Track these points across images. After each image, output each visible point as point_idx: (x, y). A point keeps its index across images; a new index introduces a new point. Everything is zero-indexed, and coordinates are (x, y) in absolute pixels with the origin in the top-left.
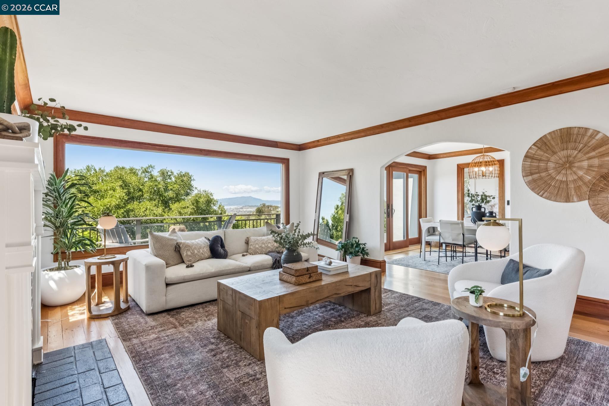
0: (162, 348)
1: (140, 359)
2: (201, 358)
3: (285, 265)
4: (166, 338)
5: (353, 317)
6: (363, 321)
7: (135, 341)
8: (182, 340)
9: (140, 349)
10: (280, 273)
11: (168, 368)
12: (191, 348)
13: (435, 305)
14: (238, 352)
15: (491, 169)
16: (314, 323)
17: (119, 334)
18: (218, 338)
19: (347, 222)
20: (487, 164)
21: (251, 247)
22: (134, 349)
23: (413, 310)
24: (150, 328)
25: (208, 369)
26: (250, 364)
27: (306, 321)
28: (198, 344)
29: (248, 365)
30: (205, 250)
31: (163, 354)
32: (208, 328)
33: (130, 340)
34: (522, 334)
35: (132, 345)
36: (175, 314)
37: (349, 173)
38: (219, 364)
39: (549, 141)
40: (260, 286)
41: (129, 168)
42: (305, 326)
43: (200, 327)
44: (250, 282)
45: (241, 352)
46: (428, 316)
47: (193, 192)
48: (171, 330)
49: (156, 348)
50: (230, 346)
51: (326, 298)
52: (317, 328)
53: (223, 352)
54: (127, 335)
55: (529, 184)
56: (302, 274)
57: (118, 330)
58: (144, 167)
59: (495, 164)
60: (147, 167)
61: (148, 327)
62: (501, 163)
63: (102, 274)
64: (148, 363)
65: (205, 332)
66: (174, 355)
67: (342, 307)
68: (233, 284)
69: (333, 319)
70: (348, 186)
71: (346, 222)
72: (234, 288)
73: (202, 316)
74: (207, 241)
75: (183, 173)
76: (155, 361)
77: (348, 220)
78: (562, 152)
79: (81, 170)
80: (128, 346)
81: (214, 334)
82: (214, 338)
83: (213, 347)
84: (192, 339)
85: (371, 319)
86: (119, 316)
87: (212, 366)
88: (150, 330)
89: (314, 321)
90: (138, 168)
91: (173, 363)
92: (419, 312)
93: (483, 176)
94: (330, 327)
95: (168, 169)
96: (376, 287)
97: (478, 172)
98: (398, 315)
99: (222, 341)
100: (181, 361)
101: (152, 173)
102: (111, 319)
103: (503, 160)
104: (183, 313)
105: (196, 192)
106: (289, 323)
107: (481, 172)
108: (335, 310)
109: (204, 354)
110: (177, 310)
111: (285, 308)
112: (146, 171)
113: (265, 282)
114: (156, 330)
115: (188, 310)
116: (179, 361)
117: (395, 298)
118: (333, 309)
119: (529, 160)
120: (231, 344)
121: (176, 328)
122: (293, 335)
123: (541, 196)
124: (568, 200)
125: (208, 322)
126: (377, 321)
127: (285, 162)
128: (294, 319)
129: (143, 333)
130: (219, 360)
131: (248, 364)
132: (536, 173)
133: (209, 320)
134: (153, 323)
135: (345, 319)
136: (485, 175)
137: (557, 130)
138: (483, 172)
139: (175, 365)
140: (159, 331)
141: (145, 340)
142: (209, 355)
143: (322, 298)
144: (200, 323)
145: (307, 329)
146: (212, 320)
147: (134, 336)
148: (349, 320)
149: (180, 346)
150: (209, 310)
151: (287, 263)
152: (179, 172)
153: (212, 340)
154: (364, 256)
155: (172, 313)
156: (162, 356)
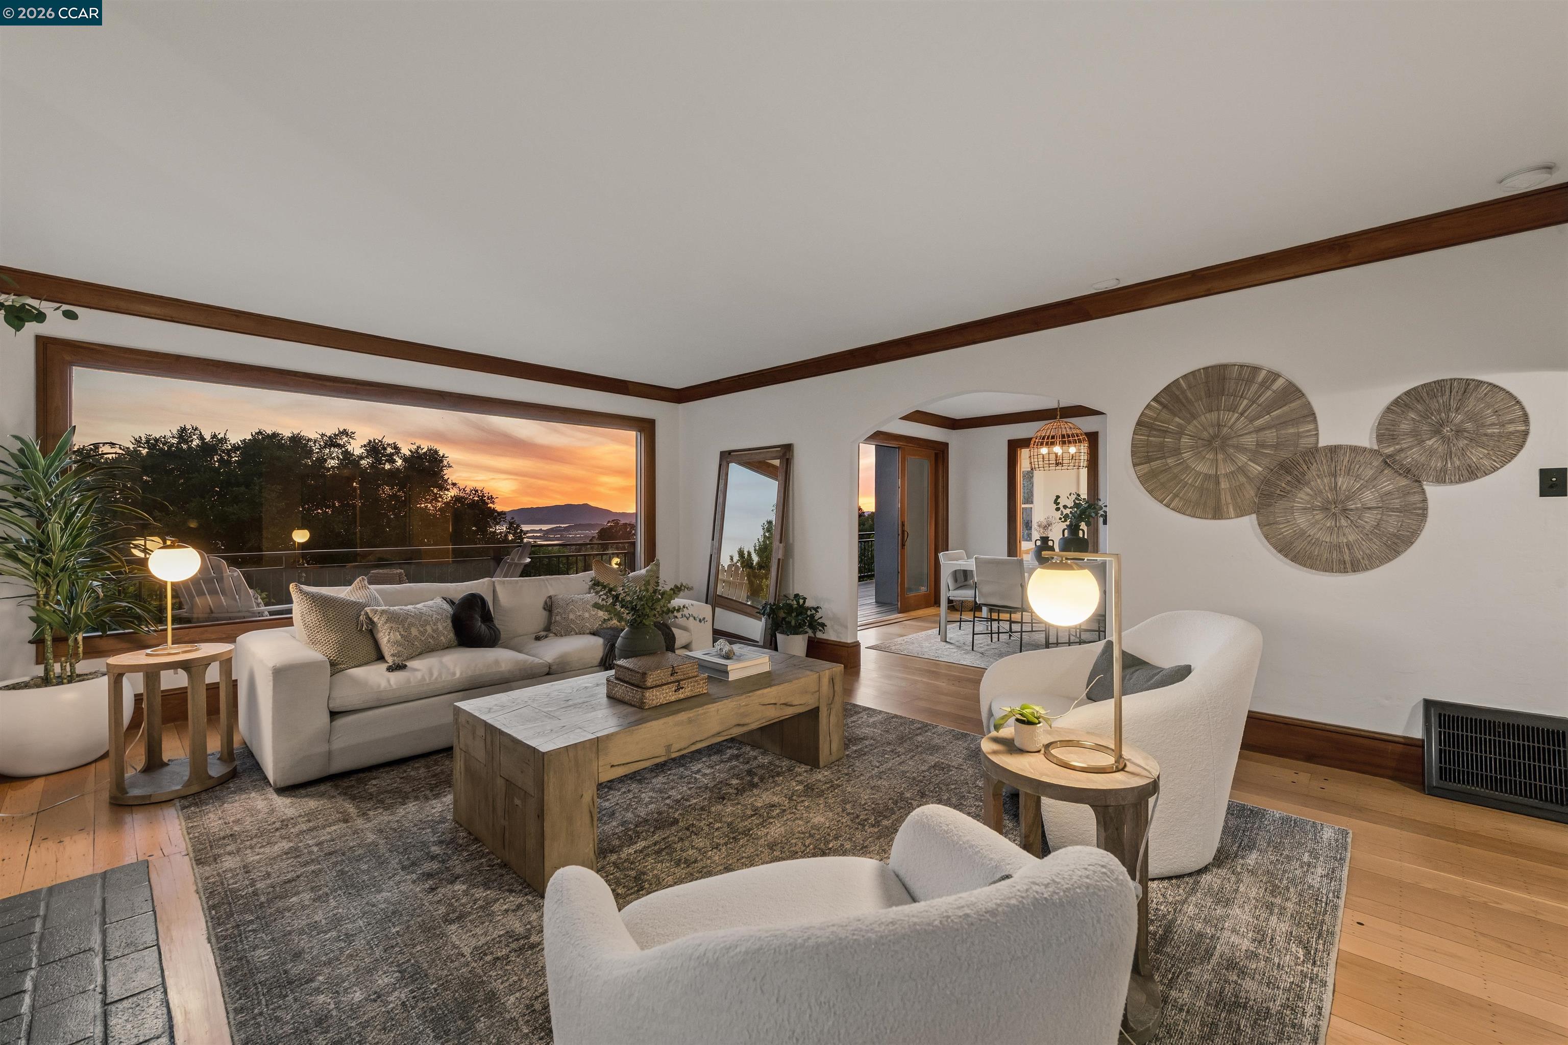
0: (298, 877)
1: (231, 911)
2: (395, 897)
3: (621, 662)
4: (315, 849)
5: (778, 774)
6: (800, 782)
7: (229, 863)
8: (356, 853)
9: (239, 883)
10: (608, 680)
11: (301, 932)
12: (376, 874)
13: (958, 739)
14: (494, 878)
15: (1072, 450)
16: (689, 792)
17: (189, 846)
18: (452, 841)
19: (779, 560)
20: (1066, 440)
21: (558, 618)
22: (222, 884)
23: (911, 750)
24: (278, 825)
25: (408, 927)
26: (519, 906)
27: (672, 788)
28: (397, 860)
29: (513, 911)
30: (441, 628)
31: (297, 893)
32: (430, 818)
33: (215, 859)
34: (1129, 815)
35: (219, 875)
36: (352, 786)
37: (784, 454)
38: (440, 912)
39: (1183, 392)
40: (557, 714)
41: (290, 435)
42: (668, 801)
43: (410, 817)
44: (535, 705)
45: (502, 875)
46: (942, 763)
47: (446, 492)
48: (333, 828)
49: (283, 878)
50: (476, 863)
51: (713, 736)
52: (696, 804)
53: (456, 878)
54: (211, 847)
55: (1144, 480)
56: (658, 683)
57: (189, 834)
58: (328, 435)
59: (1080, 441)
60: (335, 435)
61: (274, 823)
62: (1093, 439)
63: (163, 691)
64: (252, 922)
65: (419, 829)
66: (327, 894)
67: (757, 750)
68: (490, 710)
69: (734, 782)
70: (782, 482)
71: (777, 561)
72: (489, 721)
73: (420, 788)
74: (446, 606)
75: (424, 451)
76: (271, 915)
77: (780, 556)
78: (1208, 415)
79: (164, 437)
80: (207, 878)
81: (443, 833)
82: (441, 842)
83: (435, 866)
84: (383, 849)
85: (820, 777)
86: (204, 796)
87: (419, 919)
88: (277, 830)
89: (690, 789)
90: (313, 436)
91: (319, 917)
92: (924, 755)
93: (1057, 464)
94: (725, 802)
95: (388, 440)
96: (832, 706)
97: (1046, 457)
98: (878, 764)
99: (459, 848)
100: (340, 910)
101: (350, 448)
102: (178, 804)
103: (1097, 433)
104: (374, 782)
105: (453, 492)
106: (630, 796)
107: (1053, 457)
108: (741, 760)
109: (406, 887)
110: (361, 775)
111: (612, 766)
112: (331, 442)
113: (570, 703)
114: (292, 830)
115: (387, 772)
116: (335, 912)
117: (874, 725)
118: (737, 757)
119: (1145, 430)
120: (481, 857)
121: (346, 821)
122: (637, 826)
123: (1167, 506)
124: (1217, 513)
125: (434, 801)
126: (832, 781)
127: (646, 427)
128: (644, 785)
129: (255, 840)
130: (441, 900)
131: (514, 907)
132: (1157, 459)
133: (437, 796)
134: (290, 812)
135: (762, 779)
136: (1062, 464)
137: (1199, 370)
138: (1056, 456)
139: (324, 922)
140: (302, 832)
141: (258, 857)
142: (418, 889)
143: (706, 735)
144: (411, 805)
145: (672, 807)
146: (445, 796)
147: (229, 848)
148: (771, 780)
149: (347, 869)
150: (442, 772)
151: (626, 658)
152: (414, 448)
153: (433, 849)
154: (815, 633)
155: (346, 783)
156: (294, 899)
